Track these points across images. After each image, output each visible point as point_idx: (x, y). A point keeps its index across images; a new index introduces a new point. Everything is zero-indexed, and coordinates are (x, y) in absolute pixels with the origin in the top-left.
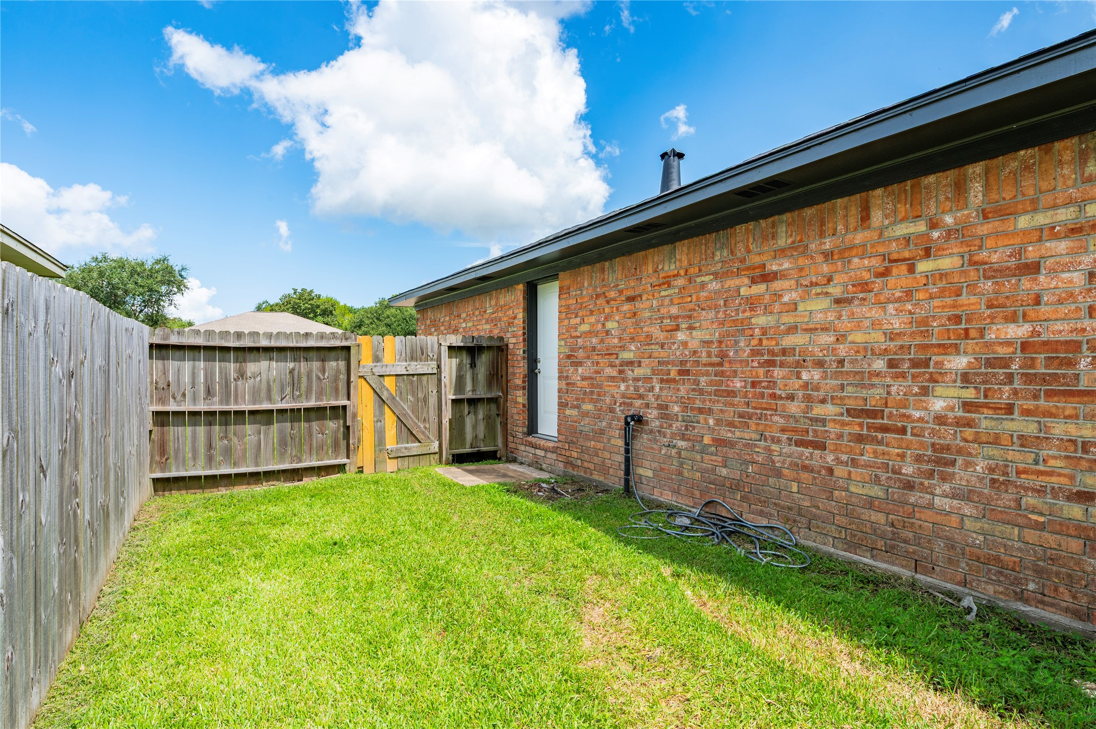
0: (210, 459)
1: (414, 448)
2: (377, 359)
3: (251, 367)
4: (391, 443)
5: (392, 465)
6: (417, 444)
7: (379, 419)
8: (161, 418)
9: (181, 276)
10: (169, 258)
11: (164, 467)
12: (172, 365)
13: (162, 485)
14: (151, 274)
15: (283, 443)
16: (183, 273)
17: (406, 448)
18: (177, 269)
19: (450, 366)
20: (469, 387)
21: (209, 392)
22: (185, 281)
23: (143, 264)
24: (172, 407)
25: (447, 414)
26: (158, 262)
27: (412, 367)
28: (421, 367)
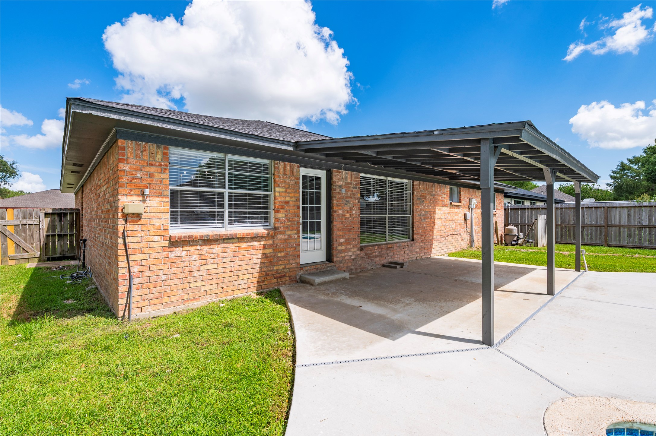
2: (2, 218)
4: (11, 253)
5: (11, 262)
6: (27, 254)
7: (4, 243)
9: (12, 167)
10: (3, 156)
16: (14, 166)
17: (20, 255)
18: (9, 163)
20: (59, 230)
22: (16, 170)
25: (43, 241)
27: (24, 222)
28: (29, 222)
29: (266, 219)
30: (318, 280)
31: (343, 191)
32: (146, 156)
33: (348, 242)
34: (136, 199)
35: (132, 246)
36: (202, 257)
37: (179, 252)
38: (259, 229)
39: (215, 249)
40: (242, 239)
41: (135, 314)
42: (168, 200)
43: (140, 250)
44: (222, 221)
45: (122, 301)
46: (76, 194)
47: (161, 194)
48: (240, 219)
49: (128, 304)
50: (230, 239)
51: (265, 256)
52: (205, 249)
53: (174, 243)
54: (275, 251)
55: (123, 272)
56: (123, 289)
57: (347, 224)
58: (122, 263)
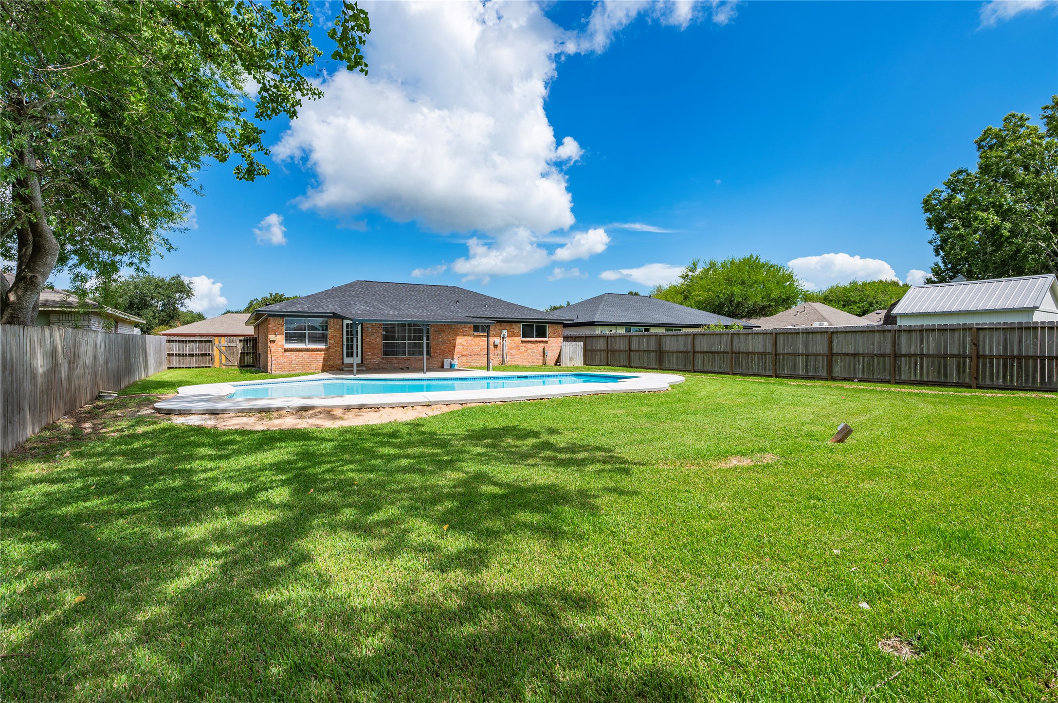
0: (179, 364)
1: (230, 364)
2: (220, 343)
3: (188, 345)
4: (224, 361)
5: (224, 367)
7: (220, 356)
8: (169, 355)
9: (189, 287)
10: (181, 276)
11: (170, 364)
12: (171, 344)
13: (169, 368)
14: (169, 286)
15: (196, 361)
17: (228, 363)
18: (186, 283)
19: (240, 346)
20: (246, 349)
21: (179, 350)
22: (192, 291)
23: (163, 280)
24: (171, 353)
25: (239, 356)
26: (173, 278)
27: (230, 345)
28: (232, 345)
29: (326, 343)
30: (346, 369)
31: (370, 330)
32: (277, 322)
33: (373, 354)
34: (274, 336)
35: (272, 351)
36: (296, 356)
37: (288, 354)
38: (323, 346)
39: (301, 354)
40: (313, 350)
41: (273, 372)
42: (284, 336)
43: (275, 352)
44: (305, 343)
45: (269, 368)
46: (255, 327)
47: (282, 334)
48: (313, 342)
49: (271, 369)
50: (307, 350)
51: (324, 358)
52: (298, 353)
53: (286, 350)
54: (329, 356)
55: (269, 359)
56: (269, 364)
57: (372, 345)
58: (269, 356)
